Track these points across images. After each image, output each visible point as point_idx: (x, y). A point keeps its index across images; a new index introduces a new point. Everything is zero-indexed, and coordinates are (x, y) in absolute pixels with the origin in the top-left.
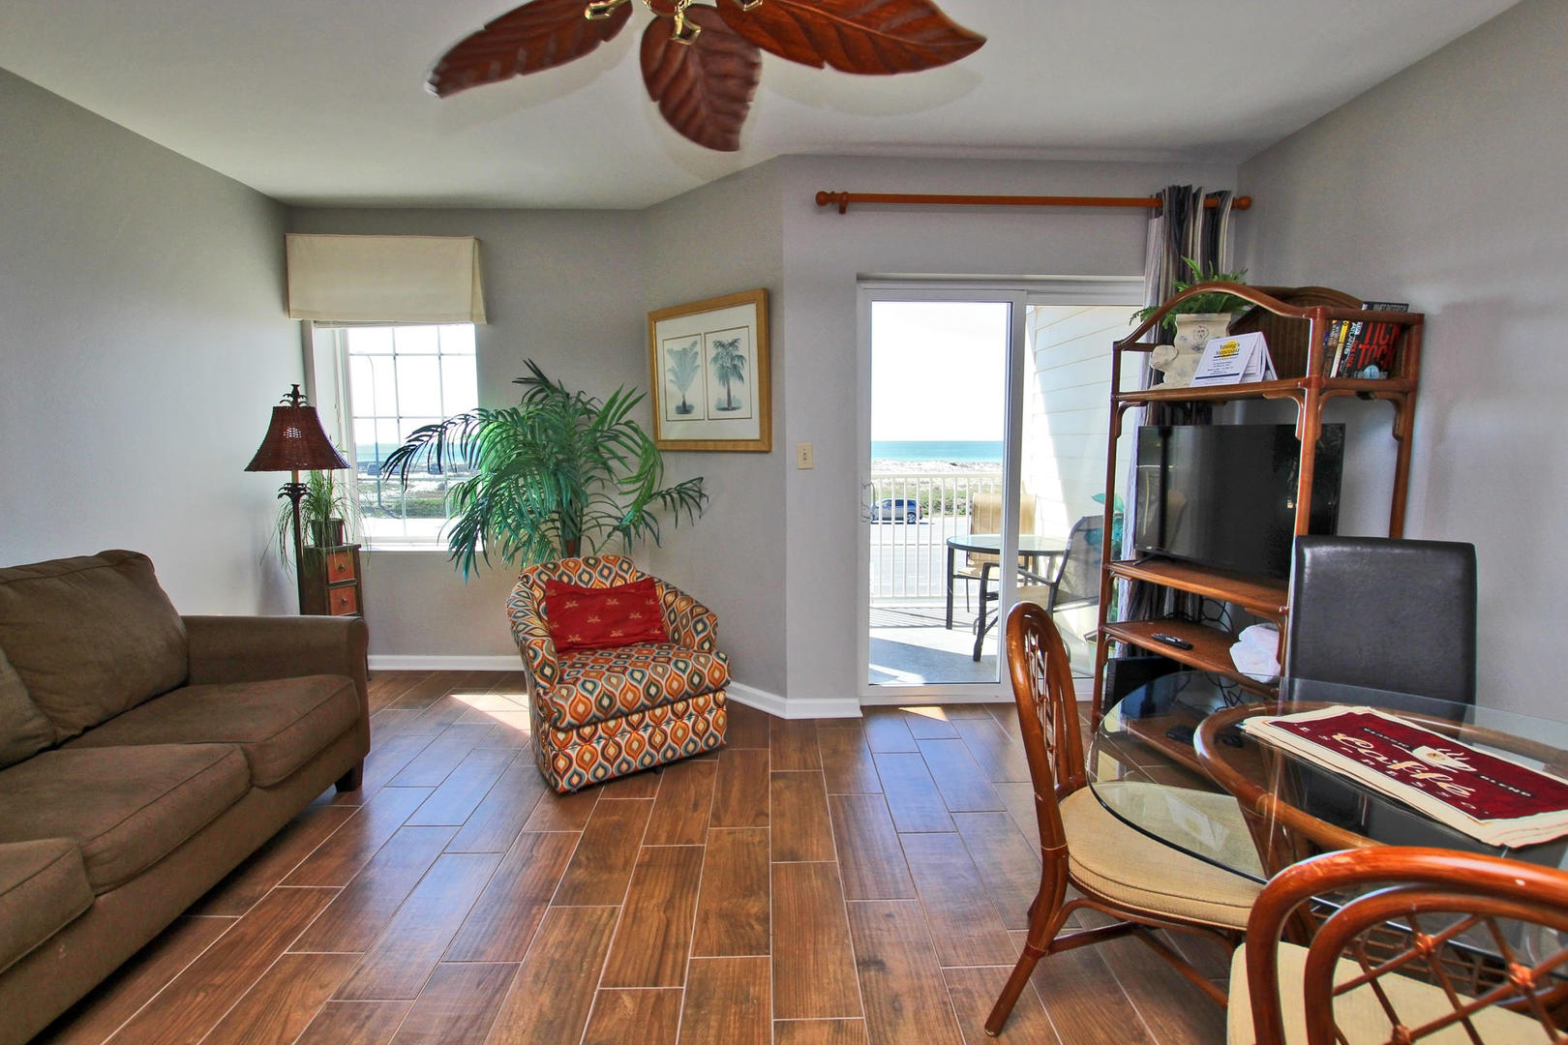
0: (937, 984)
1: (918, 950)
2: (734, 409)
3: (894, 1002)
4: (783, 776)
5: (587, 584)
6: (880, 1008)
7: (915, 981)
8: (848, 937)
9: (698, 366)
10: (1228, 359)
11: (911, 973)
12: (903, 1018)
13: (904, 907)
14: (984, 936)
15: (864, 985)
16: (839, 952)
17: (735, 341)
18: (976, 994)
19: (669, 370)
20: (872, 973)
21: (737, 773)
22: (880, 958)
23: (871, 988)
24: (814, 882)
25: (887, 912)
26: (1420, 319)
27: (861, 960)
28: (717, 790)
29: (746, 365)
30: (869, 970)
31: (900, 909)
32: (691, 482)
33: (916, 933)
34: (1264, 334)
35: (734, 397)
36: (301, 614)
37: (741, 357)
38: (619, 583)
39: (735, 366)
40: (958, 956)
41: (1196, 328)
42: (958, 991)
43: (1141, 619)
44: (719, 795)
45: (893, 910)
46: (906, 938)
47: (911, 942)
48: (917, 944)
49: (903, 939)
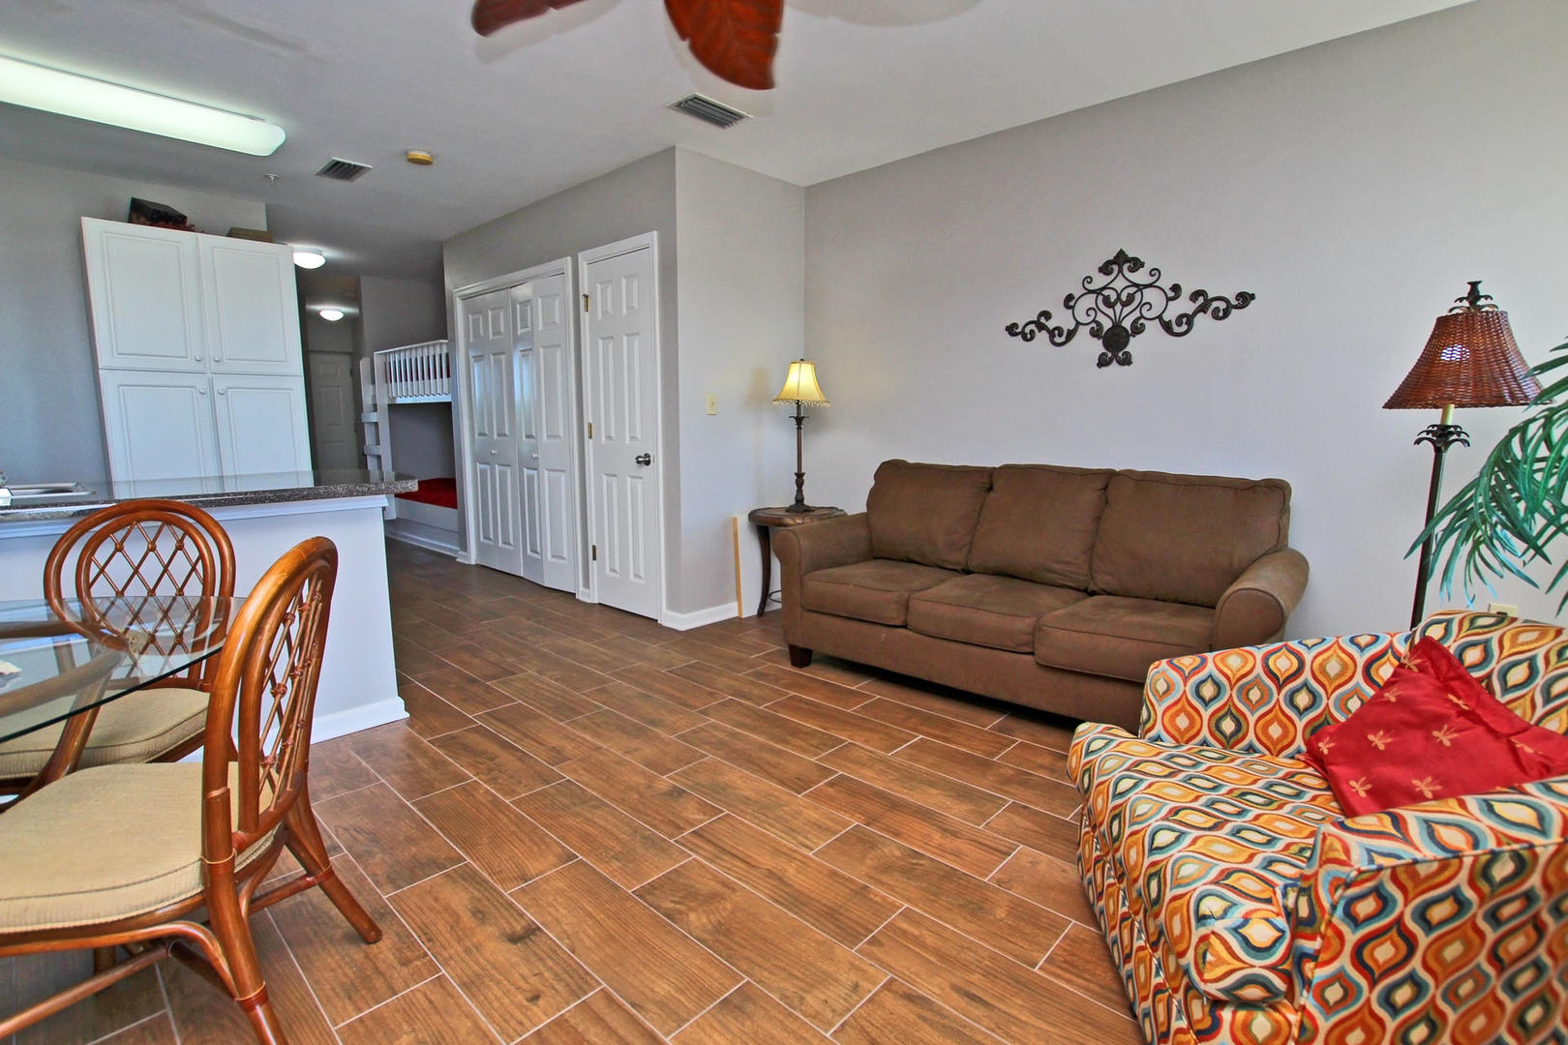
0: (444, 952)
1: (478, 976)
3: (484, 916)
6: (495, 906)
7: (469, 944)
8: (567, 946)
11: (478, 950)
12: (470, 910)
13: (521, 1023)
15: (521, 915)
16: (566, 927)
20: (519, 928)
22: (519, 945)
23: (512, 915)
24: (667, 987)
25: (541, 1002)
27: (537, 932)
30: (523, 928)
31: (526, 1016)
33: (491, 996)
40: (426, 997)
42: (418, 958)
45: (535, 1008)
46: (498, 983)
47: (491, 980)
48: (483, 983)
49: (501, 978)
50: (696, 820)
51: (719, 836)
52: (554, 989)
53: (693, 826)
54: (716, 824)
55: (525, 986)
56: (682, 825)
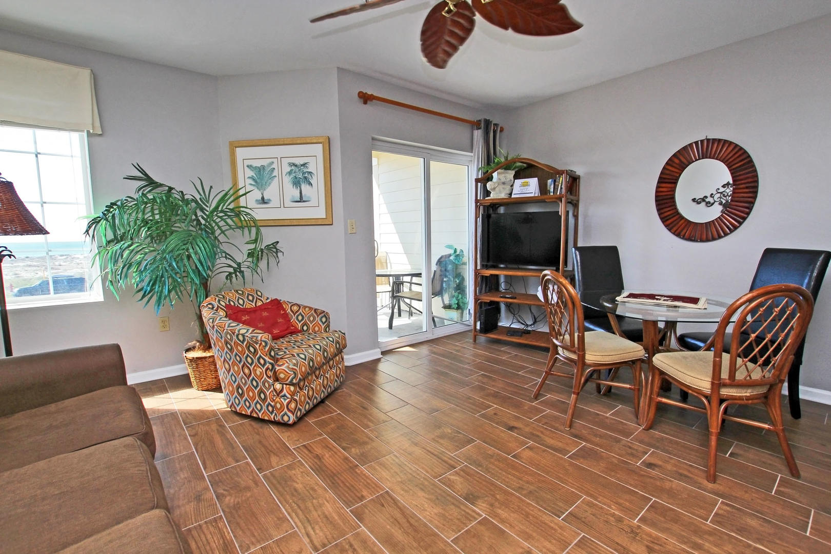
2: (304, 201)
5: (243, 306)
9: (275, 176)
10: (526, 187)
17: (306, 164)
19: (249, 178)
26: (579, 177)
28: (364, 400)
29: (315, 178)
32: (271, 244)
34: (538, 179)
35: (305, 195)
36: (7, 356)
37: (310, 173)
38: (259, 303)
39: (305, 178)
41: (503, 175)
50: (454, 475)
51: (441, 465)
53: (455, 472)
54: (442, 472)
56: (462, 472)
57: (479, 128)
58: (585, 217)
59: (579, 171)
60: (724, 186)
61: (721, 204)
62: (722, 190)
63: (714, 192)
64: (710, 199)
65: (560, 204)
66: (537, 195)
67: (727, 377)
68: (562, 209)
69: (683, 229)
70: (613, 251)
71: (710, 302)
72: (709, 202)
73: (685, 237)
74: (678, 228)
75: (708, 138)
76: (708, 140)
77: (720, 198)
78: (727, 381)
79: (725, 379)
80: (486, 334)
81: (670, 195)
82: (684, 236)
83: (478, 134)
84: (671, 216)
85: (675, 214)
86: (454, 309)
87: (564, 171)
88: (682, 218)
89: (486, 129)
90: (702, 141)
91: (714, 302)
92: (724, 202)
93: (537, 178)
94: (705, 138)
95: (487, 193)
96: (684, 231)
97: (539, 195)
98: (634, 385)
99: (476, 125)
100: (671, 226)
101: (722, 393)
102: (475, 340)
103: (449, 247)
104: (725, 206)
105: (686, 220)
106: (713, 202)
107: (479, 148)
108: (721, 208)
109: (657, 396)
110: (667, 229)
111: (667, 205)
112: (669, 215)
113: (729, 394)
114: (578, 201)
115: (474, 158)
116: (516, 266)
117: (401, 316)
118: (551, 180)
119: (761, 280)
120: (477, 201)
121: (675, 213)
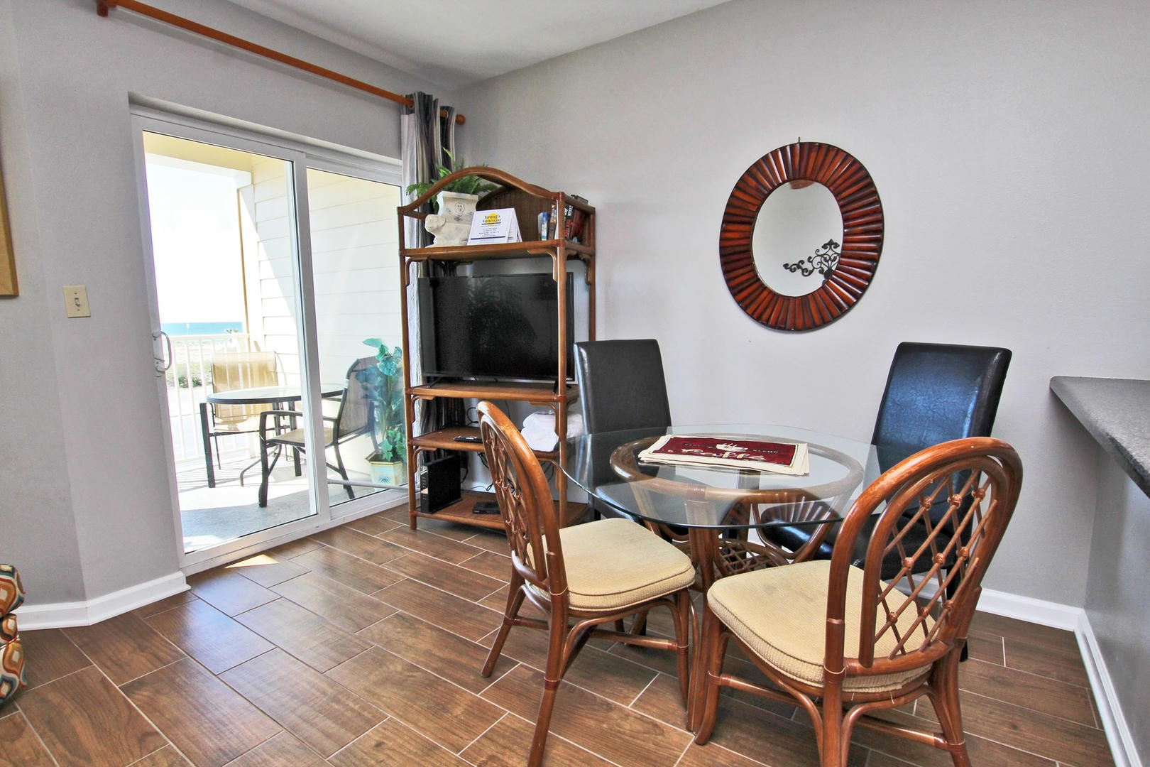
1: (429, 756)
4: (141, 684)
10: (494, 226)
13: (385, 729)
14: (465, 709)
18: (499, 755)
21: (68, 711)
25: (374, 743)
26: (593, 211)
28: (50, 743)
31: (383, 734)
33: (414, 743)
40: (461, 738)
43: (431, 431)
44: (60, 747)
45: (378, 739)
46: (410, 752)
47: (416, 753)
48: (422, 751)
49: (408, 756)
52: (365, 753)
55: (388, 752)
57: (410, 112)
58: (608, 284)
59: (593, 199)
60: (825, 247)
61: (821, 272)
62: (823, 251)
63: (813, 255)
64: (807, 266)
65: (554, 258)
66: (514, 241)
67: (856, 656)
68: (557, 270)
69: (766, 309)
70: (650, 348)
71: (814, 450)
72: (806, 270)
73: (770, 323)
74: (759, 306)
75: (801, 141)
76: (802, 145)
77: (821, 263)
78: (857, 665)
79: (851, 659)
80: (433, 513)
81: (744, 245)
82: (768, 320)
83: (409, 123)
84: (746, 285)
85: (752, 281)
86: (386, 460)
87: (558, 193)
88: (765, 288)
89: (423, 112)
90: (792, 146)
91: (821, 451)
92: (826, 269)
93: (513, 210)
94: (797, 142)
95: (428, 238)
96: (768, 311)
97: (521, 241)
98: (677, 642)
99: (405, 104)
100: (747, 301)
101: (847, 690)
102: (414, 526)
103: (371, 342)
104: (828, 274)
105: (771, 292)
106: (811, 268)
107: (413, 149)
108: (822, 278)
109: (720, 672)
110: (741, 307)
111: (740, 264)
112: (742, 283)
113: (860, 691)
114: (593, 255)
115: (405, 170)
116: (492, 379)
117: (300, 475)
118: (542, 214)
119: (894, 402)
120: (403, 252)
121: (753, 278)
